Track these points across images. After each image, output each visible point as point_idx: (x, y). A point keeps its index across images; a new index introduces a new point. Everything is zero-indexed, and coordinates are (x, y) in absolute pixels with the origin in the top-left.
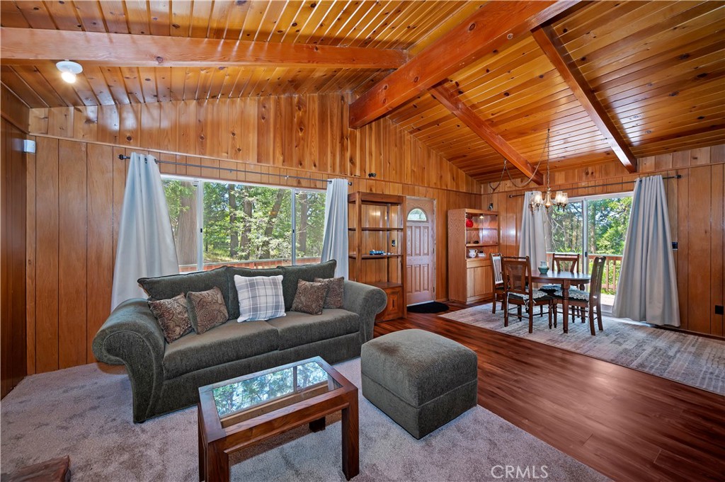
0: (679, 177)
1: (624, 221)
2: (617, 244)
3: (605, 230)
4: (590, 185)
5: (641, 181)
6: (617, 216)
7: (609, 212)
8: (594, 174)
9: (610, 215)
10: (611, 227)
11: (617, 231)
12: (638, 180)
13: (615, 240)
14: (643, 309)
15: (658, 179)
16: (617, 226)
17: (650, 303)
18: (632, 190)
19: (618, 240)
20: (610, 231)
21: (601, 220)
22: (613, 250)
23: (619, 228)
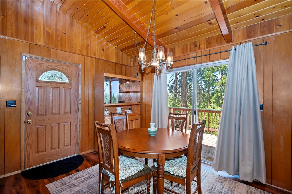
0: (266, 43)
1: (220, 91)
2: (218, 101)
3: (213, 95)
4: (198, 55)
5: (235, 49)
6: (218, 89)
7: (215, 87)
8: (201, 46)
9: (215, 88)
10: (215, 94)
11: (217, 95)
12: (233, 47)
13: (217, 99)
14: (236, 164)
15: (249, 46)
16: (218, 93)
17: (243, 160)
18: (228, 58)
19: (218, 99)
20: (215, 95)
21: (212, 91)
22: (216, 104)
23: (219, 94)
